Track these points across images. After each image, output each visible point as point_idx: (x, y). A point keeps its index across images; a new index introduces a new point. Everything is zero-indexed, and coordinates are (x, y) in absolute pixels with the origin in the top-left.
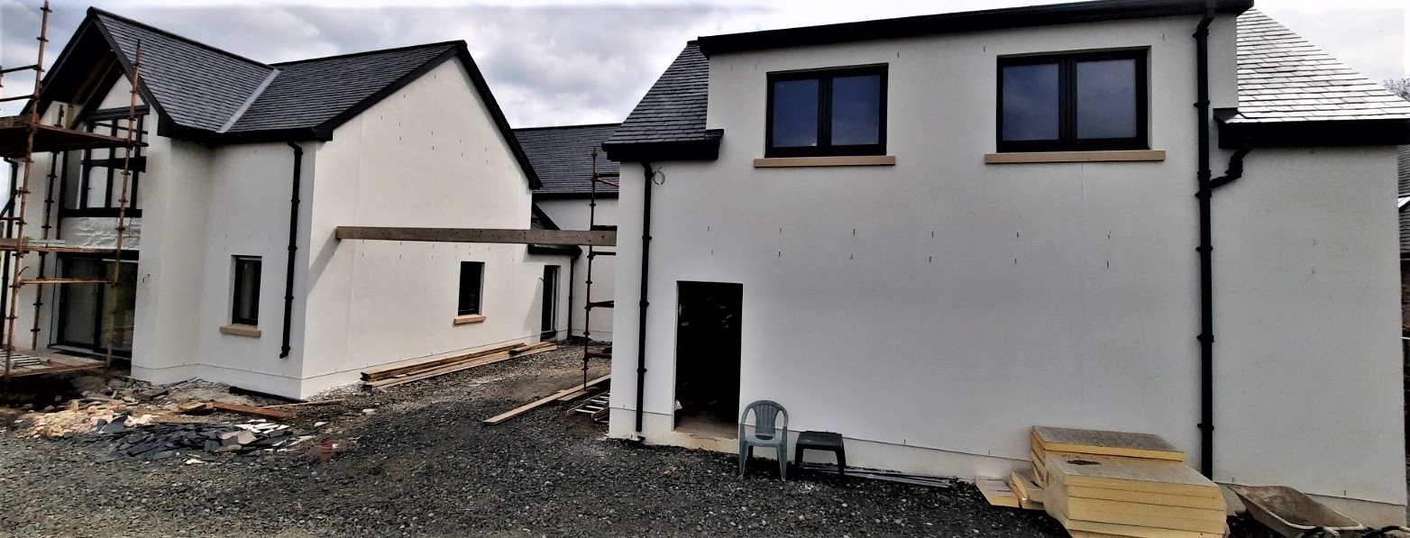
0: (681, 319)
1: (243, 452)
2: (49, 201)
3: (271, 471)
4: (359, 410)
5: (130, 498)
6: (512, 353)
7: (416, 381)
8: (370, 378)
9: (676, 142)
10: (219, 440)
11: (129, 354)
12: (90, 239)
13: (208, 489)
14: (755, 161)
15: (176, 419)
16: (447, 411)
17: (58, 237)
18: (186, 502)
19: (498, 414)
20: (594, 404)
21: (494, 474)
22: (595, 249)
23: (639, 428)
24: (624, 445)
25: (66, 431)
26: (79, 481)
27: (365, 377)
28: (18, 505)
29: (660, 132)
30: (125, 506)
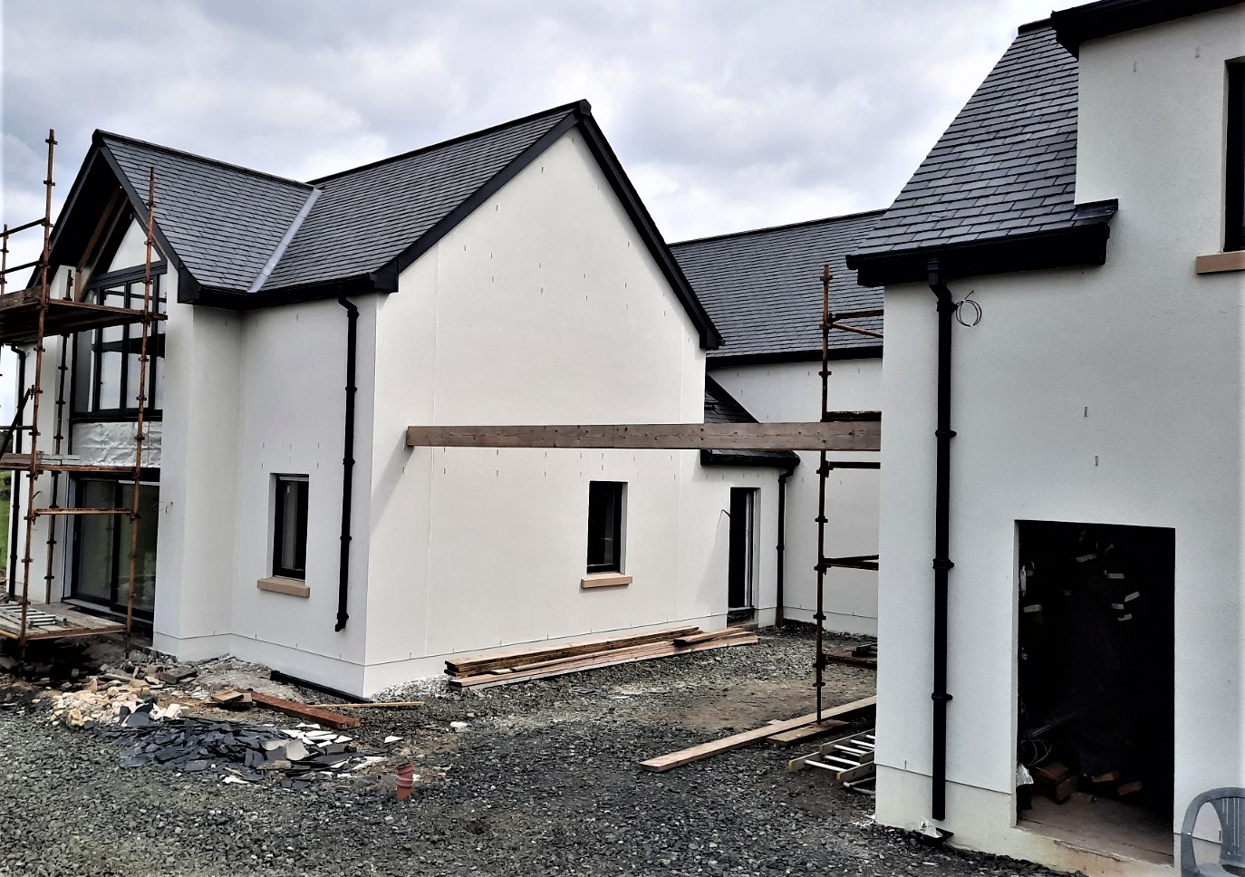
0: (1024, 600)
1: (293, 773)
2: (60, 403)
3: (332, 806)
4: (446, 722)
5: (161, 824)
6: (680, 645)
7: (525, 682)
8: (457, 670)
9: (1007, 237)
10: (263, 751)
11: (150, 616)
12: (105, 452)
13: (254, 824)
14: (1200, 260)
15: (208, 714)
16: (578, 738)
17: (70, 452)
18: (227, 840)
19: (663, 754)
20: (838, 753)
21: (666, 862)
22: (832, 457)
23: (939, 811)
24: (908, 843)
25: (86, 719)
26: (103, 792)
27: (452, 669)
28: (42, 815)
29: (967, 222)
30: (156, 835)
